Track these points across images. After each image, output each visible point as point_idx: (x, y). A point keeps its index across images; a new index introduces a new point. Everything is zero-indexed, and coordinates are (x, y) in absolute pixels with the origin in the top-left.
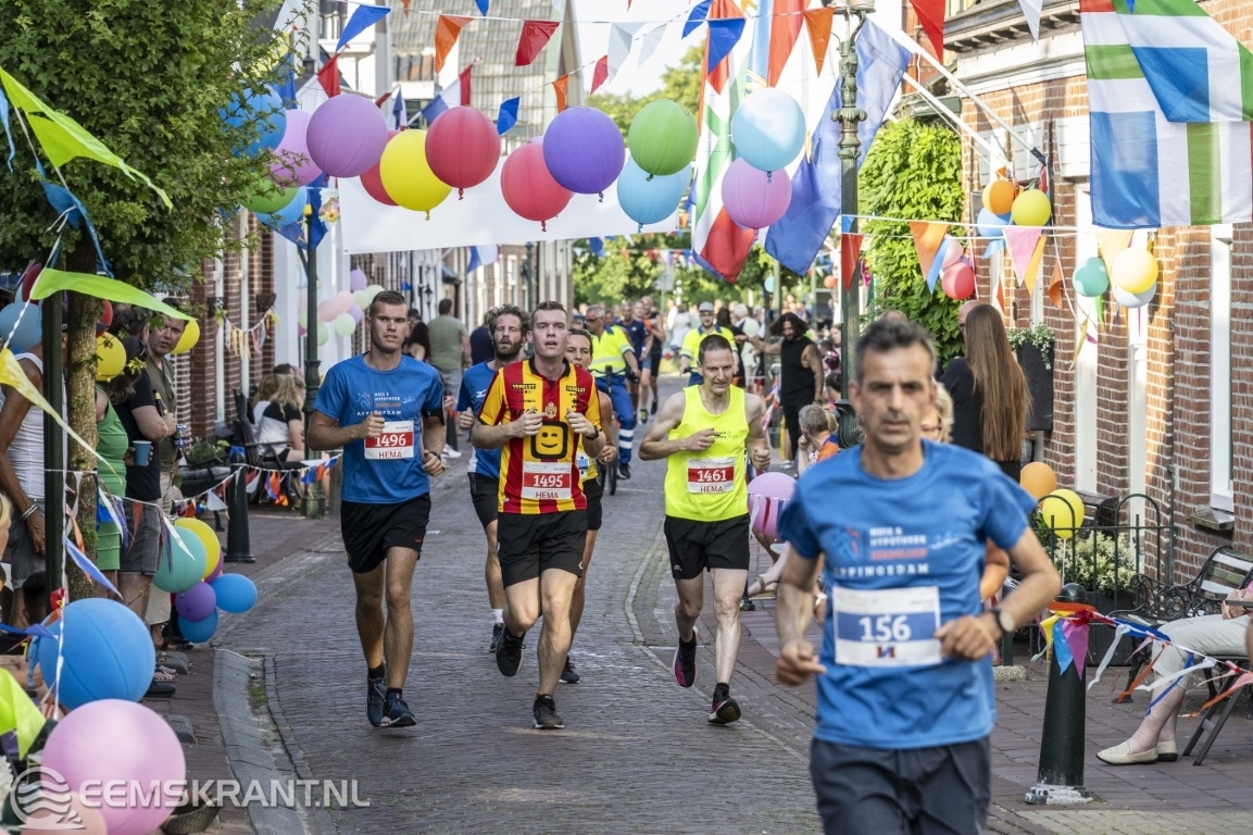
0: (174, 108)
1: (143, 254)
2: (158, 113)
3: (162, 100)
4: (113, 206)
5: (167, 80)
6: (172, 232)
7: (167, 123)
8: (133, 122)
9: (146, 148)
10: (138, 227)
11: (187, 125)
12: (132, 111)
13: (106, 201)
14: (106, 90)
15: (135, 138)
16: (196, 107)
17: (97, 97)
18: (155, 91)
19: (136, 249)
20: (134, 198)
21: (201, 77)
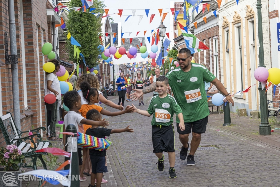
0: (92, 46)
1: (89, 60)
2: (90, 46)
3: (90, 45)
4: (86, 55)
5: (91, 43)
6: (92, 58)
7: (91, 47)
8: (88, 47)
9: (89, 49)
10: (89, 57)
11: (93, 47)
12: (88, 46)
13: (85, 55)
14: (85, 44)
15: (88, 49)
16: (94, 45)
17: (84, 45)
18: (90, 44)
19: (89, 59)
20: (88, 54)
21: (94, 43)
